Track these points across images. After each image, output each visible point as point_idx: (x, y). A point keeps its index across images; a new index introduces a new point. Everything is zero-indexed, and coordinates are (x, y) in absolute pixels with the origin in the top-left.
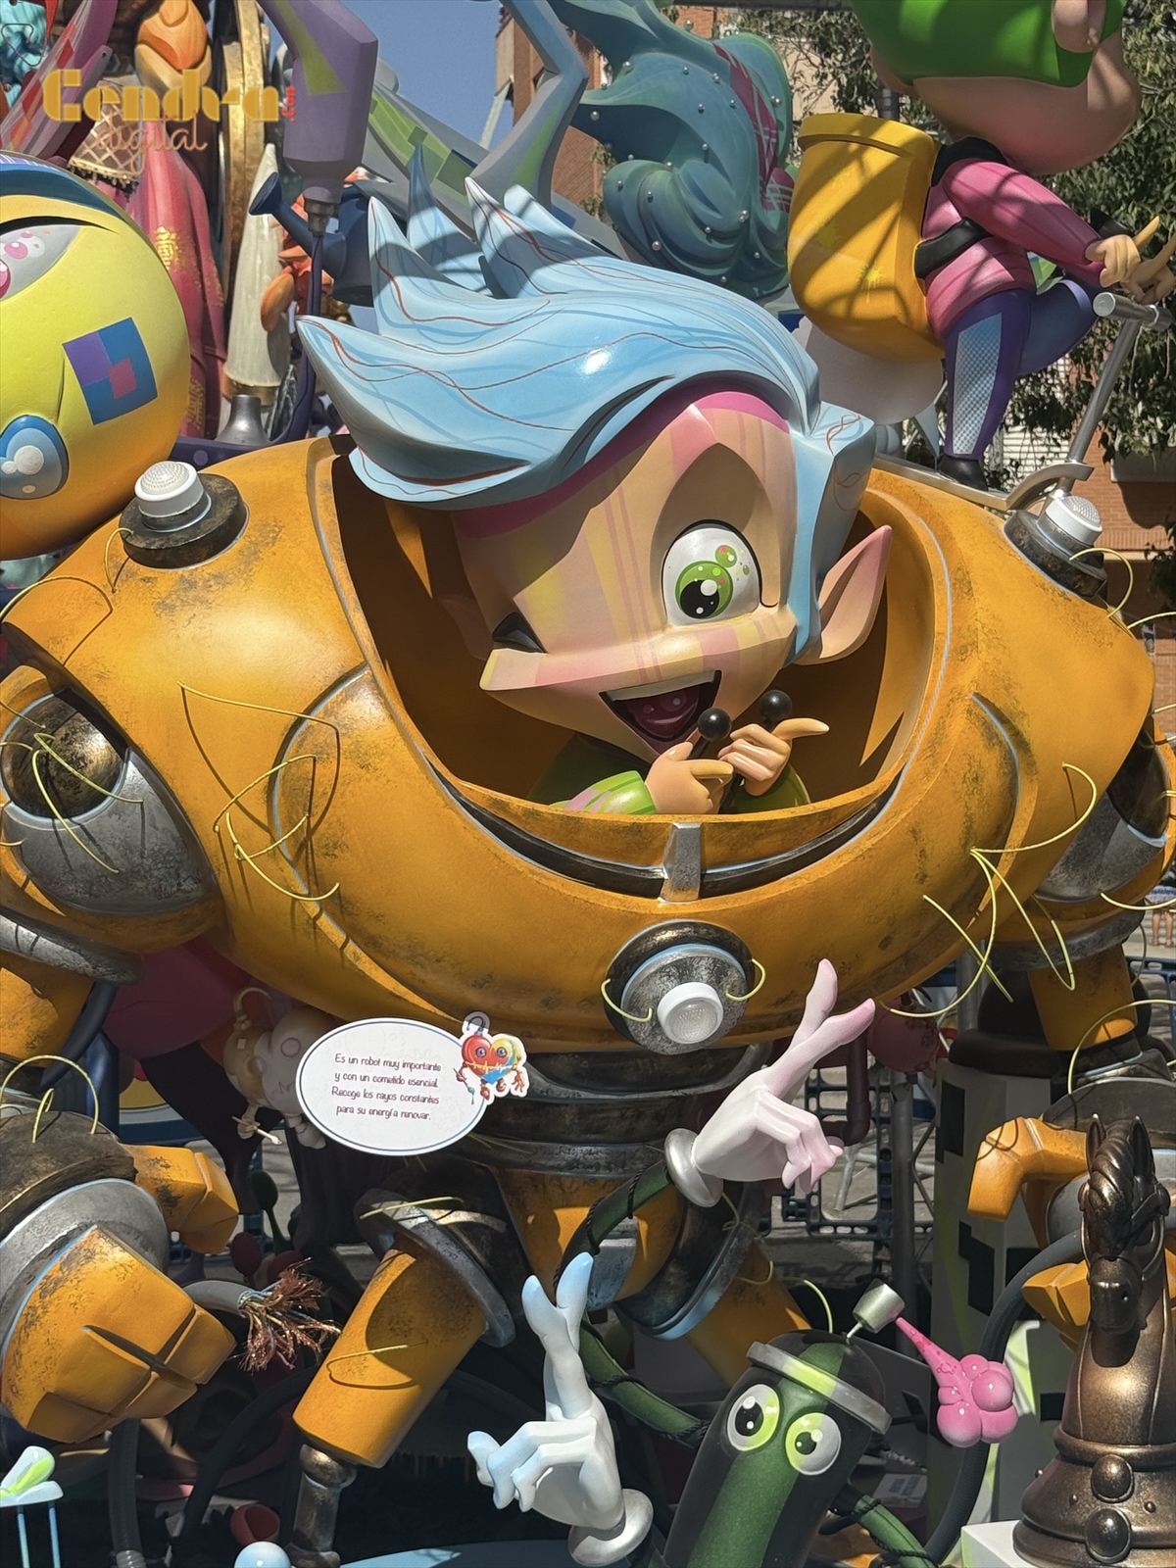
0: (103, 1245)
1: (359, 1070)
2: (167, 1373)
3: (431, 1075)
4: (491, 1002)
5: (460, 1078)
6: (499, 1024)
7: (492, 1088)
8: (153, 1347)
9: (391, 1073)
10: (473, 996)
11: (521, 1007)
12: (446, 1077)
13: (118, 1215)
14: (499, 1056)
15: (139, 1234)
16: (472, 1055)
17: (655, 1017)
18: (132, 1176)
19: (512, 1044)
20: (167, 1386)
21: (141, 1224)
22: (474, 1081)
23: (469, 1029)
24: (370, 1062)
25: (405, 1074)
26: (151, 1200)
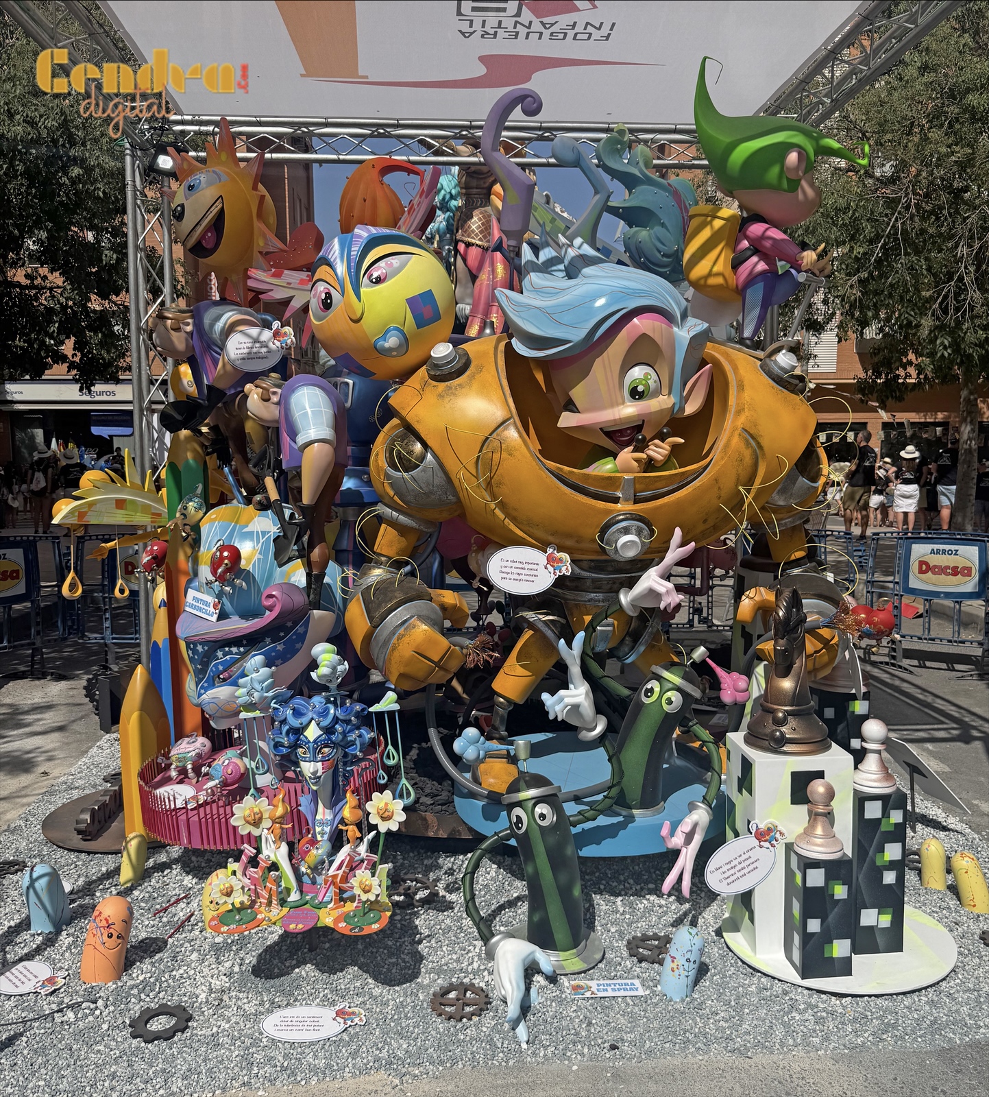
0: (419, 623)
1: (509, 564)
2: (441, 668)
3: (535, 567)
4: (557, 541)
5: (546, 568)
6: (560, 549)
7: (558, 572)
8: (436, 659)
9: (521, 565)
10: (551, 539)
11: (569, 543)
12: (541, 567)
13: (424, 613)
14: (561, 560)
15: (432, 620)
16: (551, 560)
17: (616, 547)
18: (431, 600)
19: (565, 556)
20: (442, 673)
21: (433, 616)
22: (551, 569)
23: (550, 551)
24: (514, 562)
25: (526, 566)
26: (438, 608)
